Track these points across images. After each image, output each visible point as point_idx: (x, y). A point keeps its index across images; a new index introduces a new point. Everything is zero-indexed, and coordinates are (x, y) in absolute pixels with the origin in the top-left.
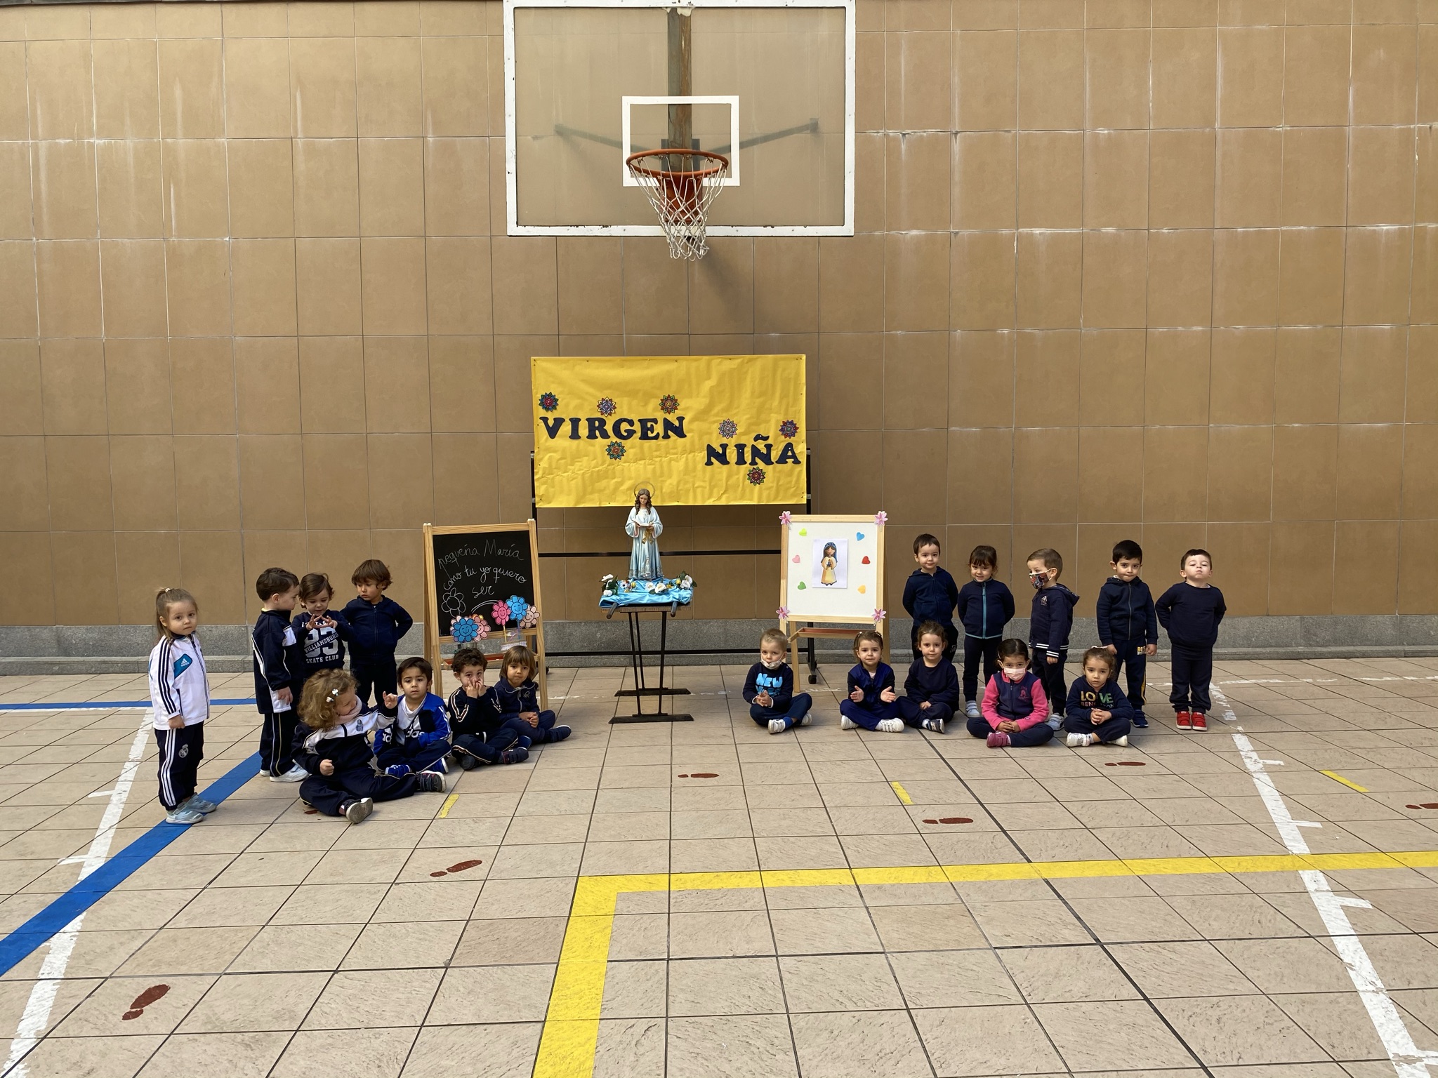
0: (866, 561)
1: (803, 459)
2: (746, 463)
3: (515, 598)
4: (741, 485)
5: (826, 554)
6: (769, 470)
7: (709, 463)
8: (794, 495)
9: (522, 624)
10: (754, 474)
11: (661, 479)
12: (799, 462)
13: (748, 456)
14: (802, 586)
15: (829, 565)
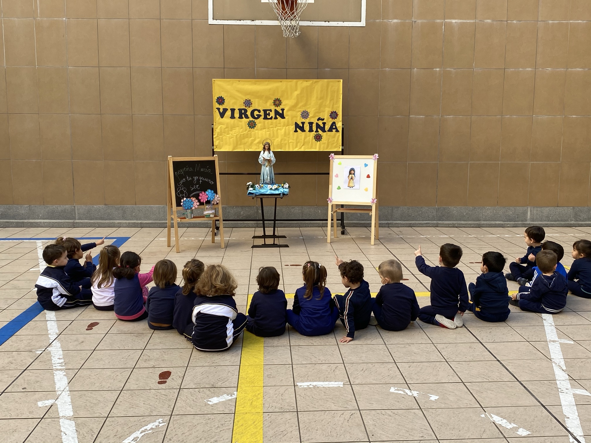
0: (368, 176)
1: (340, 130)
2: (313, 131)
3: (209, 191)
4: (311, 142)
5: (350, 173)
6: (324, 135)
7: (296, 131)
8: (335, 147)
9: (213, 203)
10: (317, 136)
11: (273, 138)
12: (339, 131)
13: (314, 128)
14: (339, 188)
15: (352, 178)
